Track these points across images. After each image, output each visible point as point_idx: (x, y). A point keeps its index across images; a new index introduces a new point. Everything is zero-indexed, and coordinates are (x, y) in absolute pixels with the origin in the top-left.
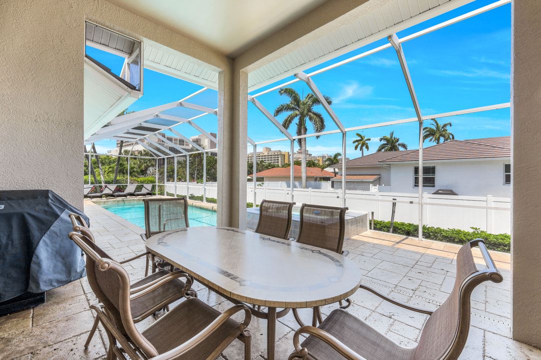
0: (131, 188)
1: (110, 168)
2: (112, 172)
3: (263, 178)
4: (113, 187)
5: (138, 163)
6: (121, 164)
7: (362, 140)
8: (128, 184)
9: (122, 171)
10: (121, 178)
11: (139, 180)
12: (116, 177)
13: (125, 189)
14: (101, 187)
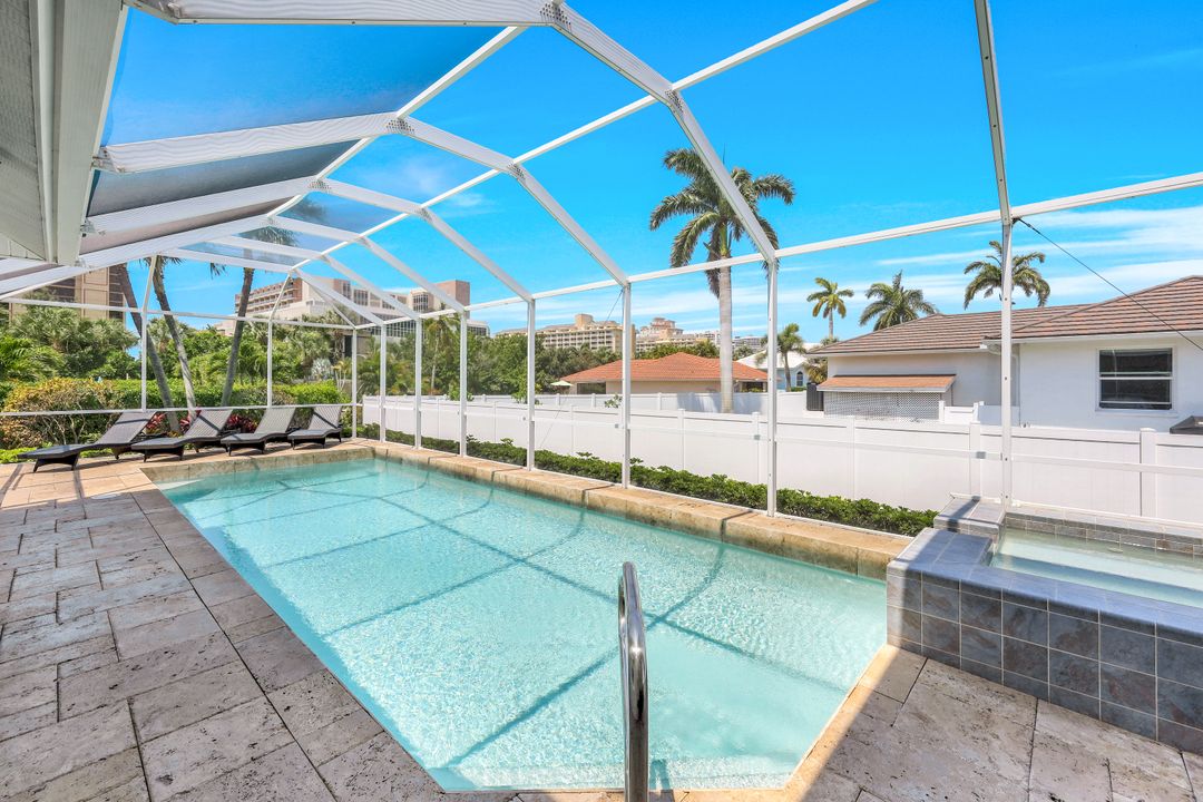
0: (276, 420)
1: (216, 358)
2: (222, 369)
3: (604, 385)
4: (220, 416)
5: (290, 346)
6: (245, 347)
7: (829, 292)
8: (269, 405)
9: (248, 366)
10: (246, 386)
11: (295, 390)
12: (230, 384)
13: (259, 421)
14: (182, 415)
